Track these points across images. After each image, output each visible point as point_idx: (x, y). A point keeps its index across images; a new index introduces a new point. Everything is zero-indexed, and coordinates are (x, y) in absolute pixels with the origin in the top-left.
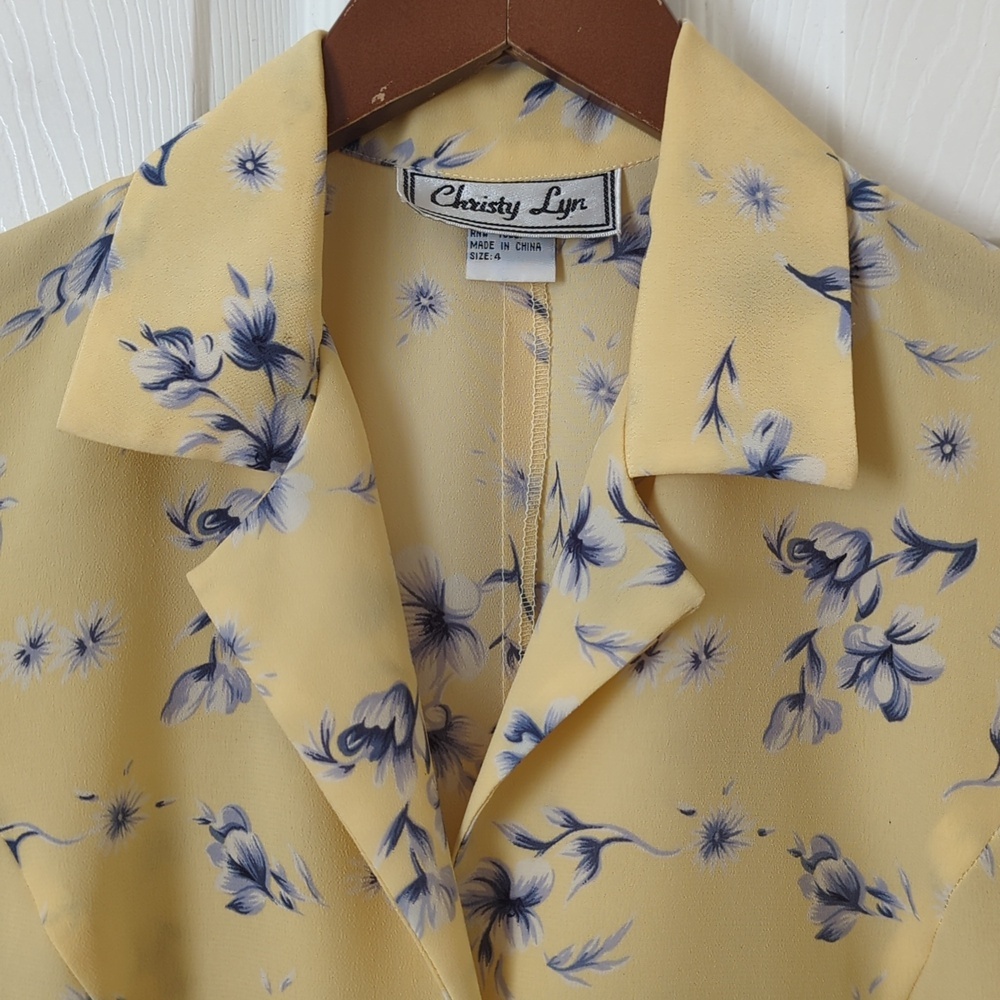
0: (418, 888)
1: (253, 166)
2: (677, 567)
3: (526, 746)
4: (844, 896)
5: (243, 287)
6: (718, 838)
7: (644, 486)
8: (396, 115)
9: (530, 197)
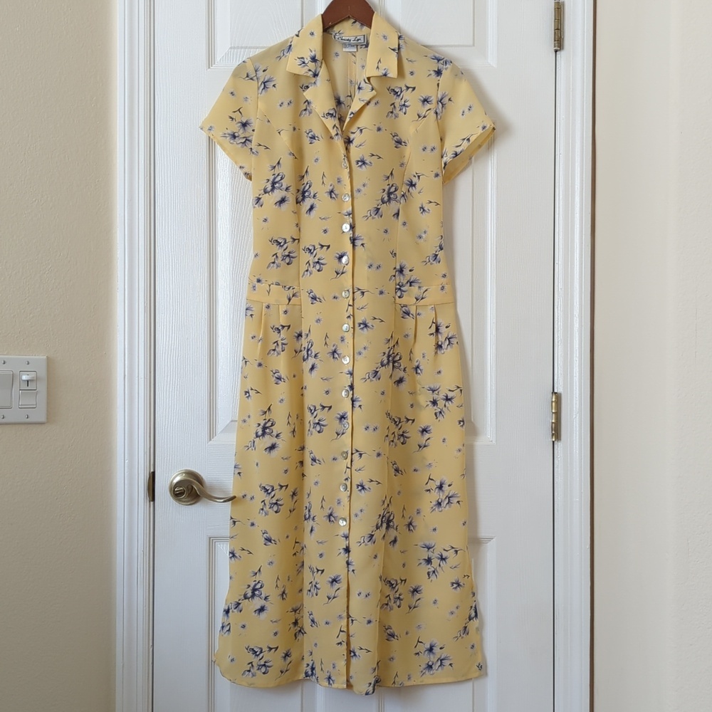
0: (337, 134)
1: (312, 34)
2: (373, 89)
3: (352, 115)
4: (399, 142)
5: (311, 51)
6: (379, 129)
7: (369, 79)
8: (333, 26)
9: (353, 39)
